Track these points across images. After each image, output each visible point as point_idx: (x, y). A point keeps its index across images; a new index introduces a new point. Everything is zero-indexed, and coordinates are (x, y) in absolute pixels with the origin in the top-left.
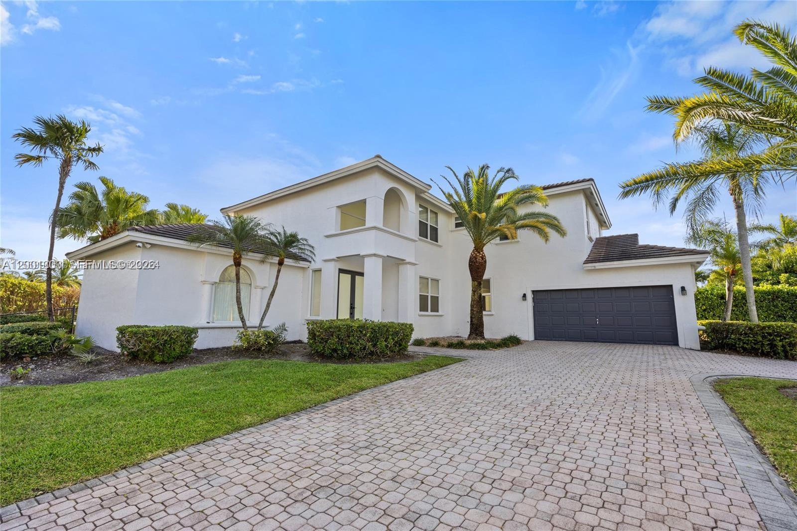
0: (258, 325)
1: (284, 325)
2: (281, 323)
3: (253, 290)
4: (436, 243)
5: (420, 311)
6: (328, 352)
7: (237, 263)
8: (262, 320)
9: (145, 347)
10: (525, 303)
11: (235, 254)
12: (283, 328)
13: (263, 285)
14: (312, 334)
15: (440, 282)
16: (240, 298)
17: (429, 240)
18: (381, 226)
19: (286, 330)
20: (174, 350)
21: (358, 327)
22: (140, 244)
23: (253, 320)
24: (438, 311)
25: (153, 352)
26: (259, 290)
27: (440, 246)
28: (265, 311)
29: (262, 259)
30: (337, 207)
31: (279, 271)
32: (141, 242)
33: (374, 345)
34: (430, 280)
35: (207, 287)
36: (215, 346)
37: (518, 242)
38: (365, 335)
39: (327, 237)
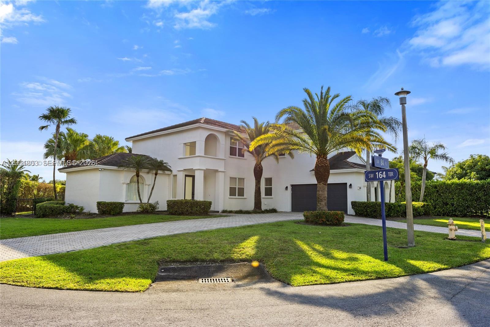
0: (147, 202)
1: (157, 202)
2: (156, 201)
3: (144, 186)
4: (243, 158)
5: (230, 195)
6: (174, 212)
7: (138, 175)
8: (149, 200)
9: (108, 209)
10: (287, 191)
11: (136, 172)
12: (157, 203)
13: (149, 184)
14: (168, 206)
15: (245, 180)
16: (139, 190)
17: (237, 157)
18: (203, 155)
19: (158, 204)
20: (117, 210)
21: (185, 202)
22: (100, 169)
23: (145, 200)
24: (243, 196)
25: (110, 211)
26: (147, 186)
27: (246, 159)
28: (150, 196)
29: (148, 172)
30: (184, 144)
31: (155, 178)
32: (100, 168)
33: (192, 210)
34: (237, 179)
35: (125, 186)
36: (129, 211)
37: (285, 157)
38: (188, 205)
39: (180, 159)
